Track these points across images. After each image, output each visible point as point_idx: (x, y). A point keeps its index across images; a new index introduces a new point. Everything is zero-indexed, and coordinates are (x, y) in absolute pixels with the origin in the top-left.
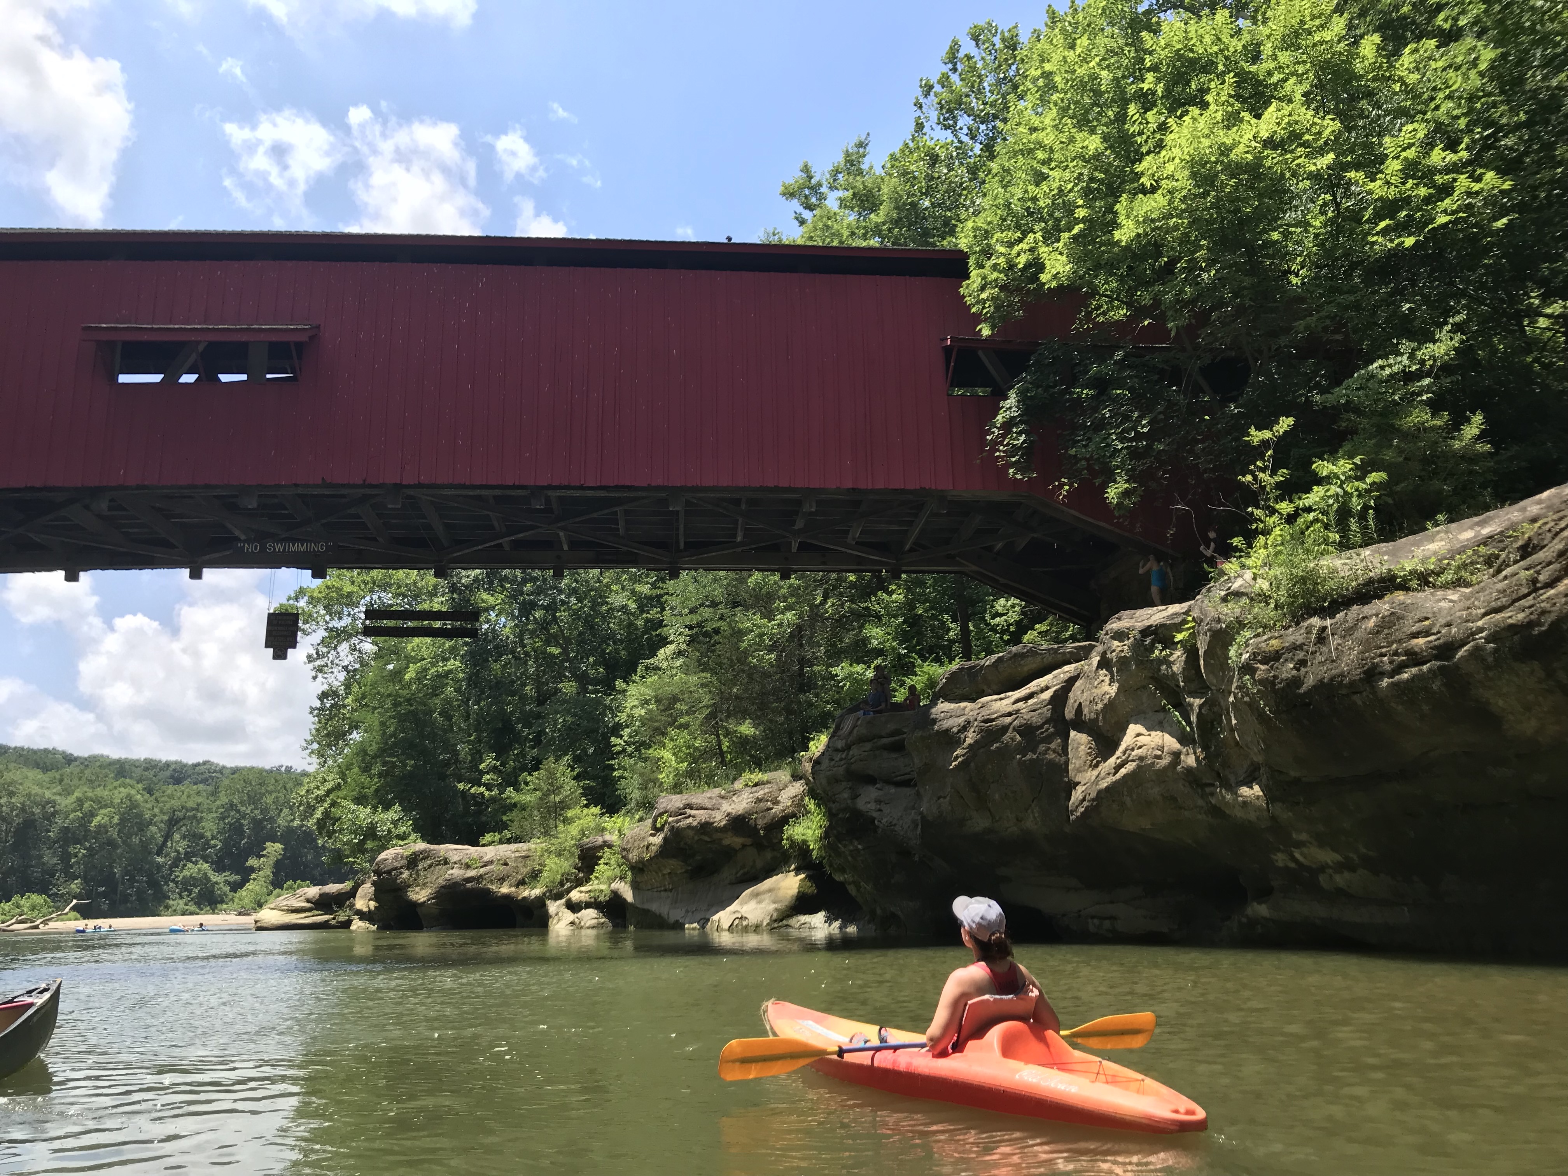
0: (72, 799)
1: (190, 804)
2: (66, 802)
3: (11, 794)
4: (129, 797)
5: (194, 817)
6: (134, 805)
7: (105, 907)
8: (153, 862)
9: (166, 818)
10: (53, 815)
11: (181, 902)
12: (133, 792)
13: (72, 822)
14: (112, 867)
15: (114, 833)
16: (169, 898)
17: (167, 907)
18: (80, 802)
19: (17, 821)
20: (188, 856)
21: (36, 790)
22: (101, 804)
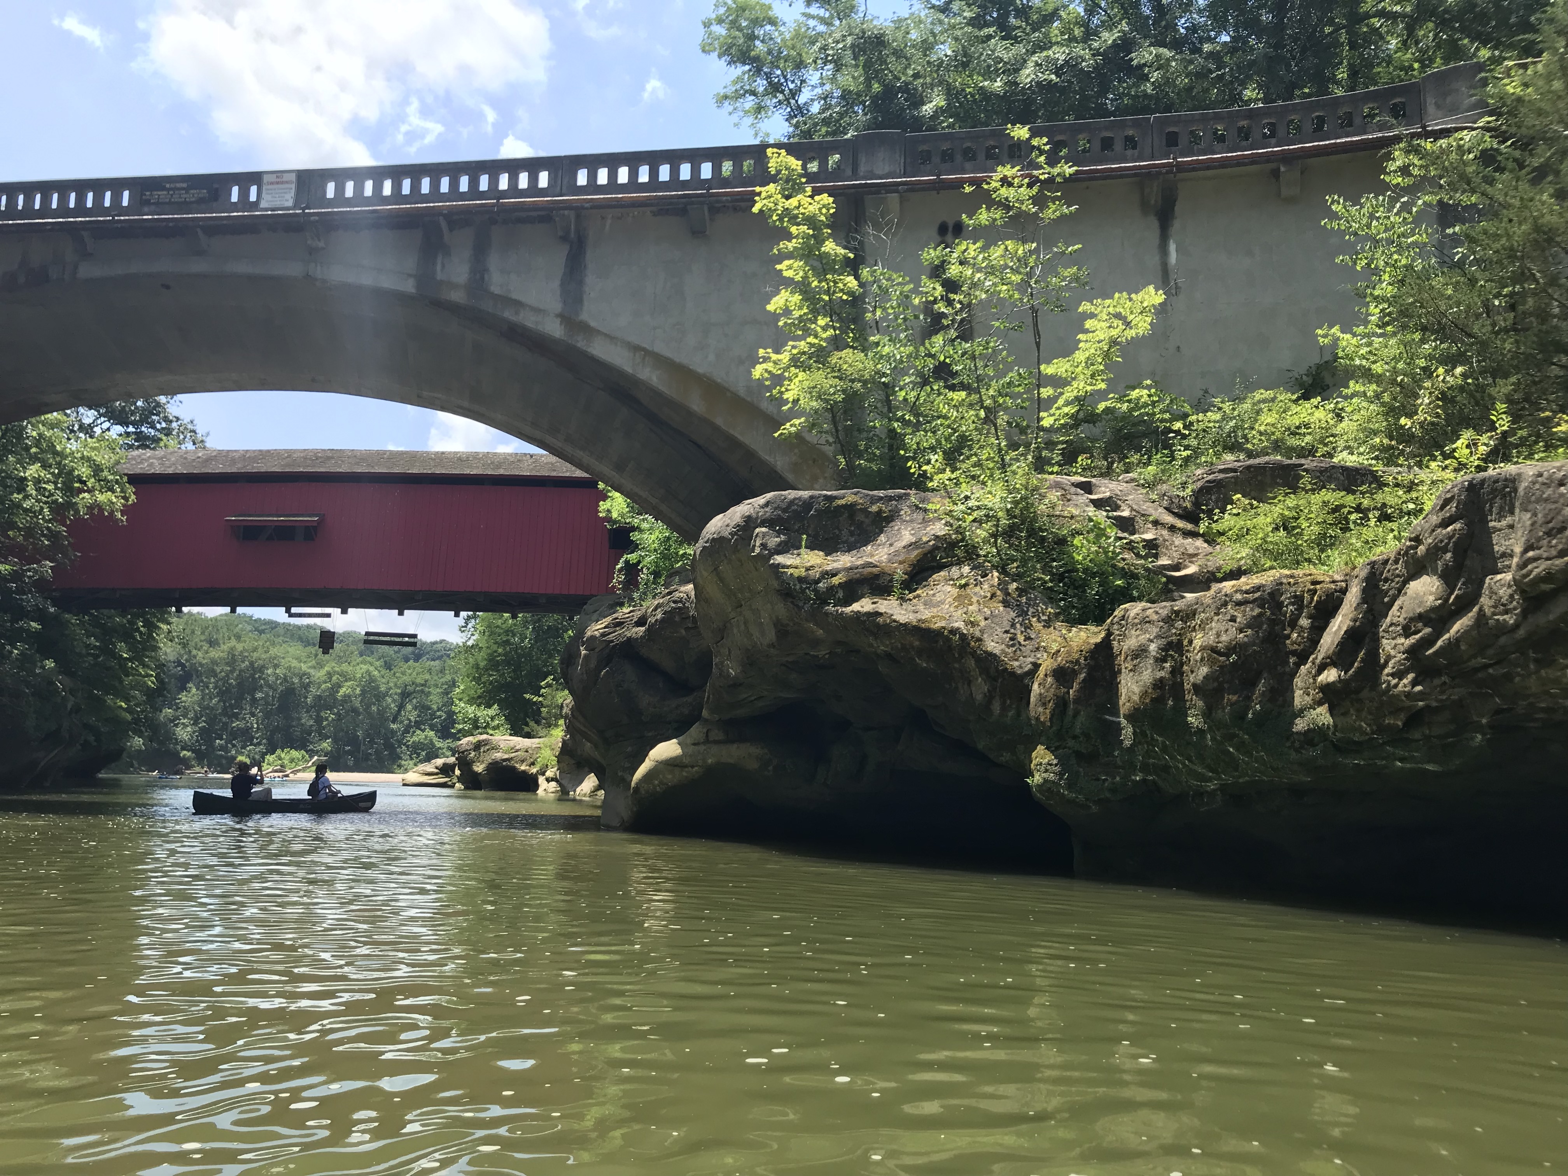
0: (323, 672)
1: (419, 680)
2: (319, 675)
3: (276, 666)
4: (368, 672)
5: (422, 691)
6: (372, 680)
7: (351, 763)
8: (387, 728)
9: (399, 691)
10: (308, 685)
11: (411, 762)
12: (371, 669)
13: (324, 691)
14: (356, 731)
15: (357, 704)
16: (401, 758)
17: (400, 766)
18: (330, 675)
19: (281, 688)
20: (418, 725)
21: (295, 663)
22: (346, 677)
